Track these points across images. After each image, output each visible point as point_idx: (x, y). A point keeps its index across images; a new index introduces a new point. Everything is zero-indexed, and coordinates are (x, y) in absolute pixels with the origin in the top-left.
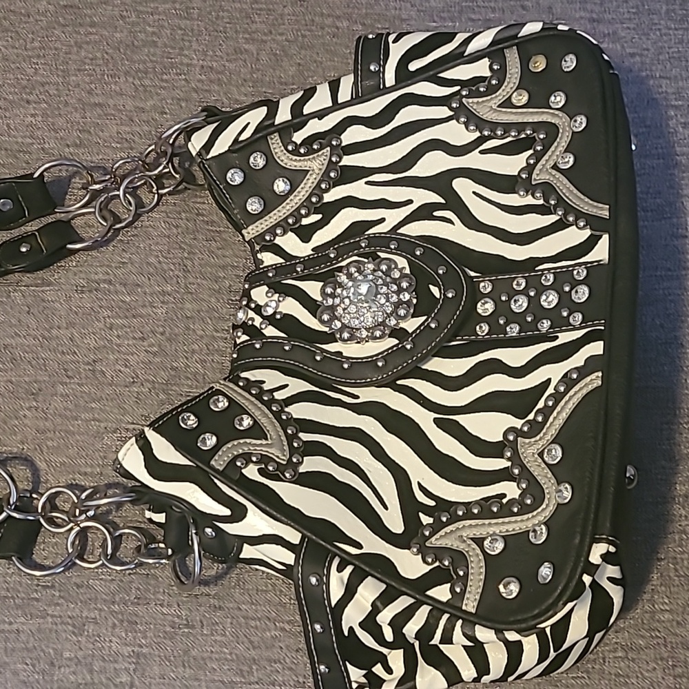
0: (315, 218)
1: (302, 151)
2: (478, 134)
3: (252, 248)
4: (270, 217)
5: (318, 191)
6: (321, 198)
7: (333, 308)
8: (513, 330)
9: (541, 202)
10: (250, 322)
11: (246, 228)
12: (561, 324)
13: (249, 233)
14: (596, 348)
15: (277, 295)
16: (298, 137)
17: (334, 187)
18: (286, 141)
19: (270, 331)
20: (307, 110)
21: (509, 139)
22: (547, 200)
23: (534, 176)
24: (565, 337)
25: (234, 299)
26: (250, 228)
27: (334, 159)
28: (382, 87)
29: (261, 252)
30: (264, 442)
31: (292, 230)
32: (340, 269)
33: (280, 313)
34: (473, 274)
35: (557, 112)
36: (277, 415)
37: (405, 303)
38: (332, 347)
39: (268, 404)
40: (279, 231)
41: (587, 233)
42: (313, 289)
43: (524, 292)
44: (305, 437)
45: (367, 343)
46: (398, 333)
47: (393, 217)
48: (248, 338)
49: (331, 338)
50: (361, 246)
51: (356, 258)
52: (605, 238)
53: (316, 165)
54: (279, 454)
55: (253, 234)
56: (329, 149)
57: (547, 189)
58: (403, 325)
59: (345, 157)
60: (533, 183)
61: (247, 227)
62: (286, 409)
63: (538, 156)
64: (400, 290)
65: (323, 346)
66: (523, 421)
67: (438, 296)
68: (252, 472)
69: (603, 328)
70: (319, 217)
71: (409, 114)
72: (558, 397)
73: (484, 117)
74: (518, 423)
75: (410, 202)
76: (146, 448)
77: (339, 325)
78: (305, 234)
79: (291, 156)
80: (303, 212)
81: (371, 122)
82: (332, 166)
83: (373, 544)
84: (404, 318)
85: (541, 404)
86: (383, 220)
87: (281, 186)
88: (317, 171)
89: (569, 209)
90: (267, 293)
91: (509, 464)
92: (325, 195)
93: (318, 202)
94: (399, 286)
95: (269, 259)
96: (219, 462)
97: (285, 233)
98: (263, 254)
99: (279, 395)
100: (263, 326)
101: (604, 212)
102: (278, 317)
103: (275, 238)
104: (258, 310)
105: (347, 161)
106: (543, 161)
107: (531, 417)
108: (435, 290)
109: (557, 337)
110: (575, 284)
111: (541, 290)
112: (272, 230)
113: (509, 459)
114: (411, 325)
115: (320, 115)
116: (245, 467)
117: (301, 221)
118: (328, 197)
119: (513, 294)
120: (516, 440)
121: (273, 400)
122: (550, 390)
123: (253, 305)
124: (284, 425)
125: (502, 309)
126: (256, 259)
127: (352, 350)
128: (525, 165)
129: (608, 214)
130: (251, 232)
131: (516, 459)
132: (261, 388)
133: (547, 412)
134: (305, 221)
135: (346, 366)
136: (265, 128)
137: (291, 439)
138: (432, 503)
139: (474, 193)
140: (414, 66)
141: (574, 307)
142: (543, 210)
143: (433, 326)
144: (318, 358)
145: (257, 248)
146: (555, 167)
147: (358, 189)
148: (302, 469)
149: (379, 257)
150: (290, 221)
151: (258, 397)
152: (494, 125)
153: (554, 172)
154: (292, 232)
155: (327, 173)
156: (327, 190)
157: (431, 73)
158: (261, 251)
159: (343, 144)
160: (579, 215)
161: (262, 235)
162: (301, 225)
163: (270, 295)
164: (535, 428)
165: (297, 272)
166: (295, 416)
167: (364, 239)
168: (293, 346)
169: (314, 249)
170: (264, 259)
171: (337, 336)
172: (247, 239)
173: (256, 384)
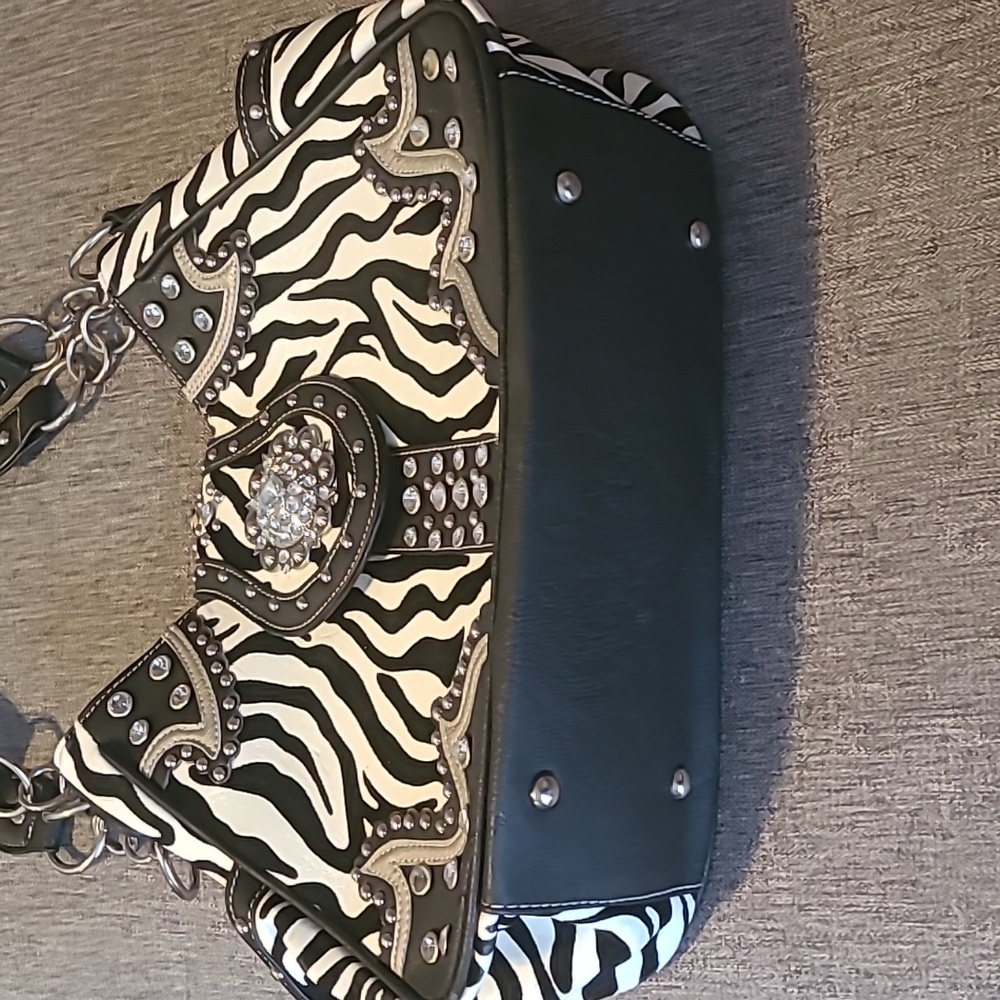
0: (250, 358)
1: (211, 263)
2: (388, 201)
3: (200, 412)
4: (205, 366)
5: (241, 322)
6: (247, 329)
8: (435, 542)
9: (448, 319)
11: (185, 385)
12: (471, 540)
13: (190, 392)
15: (215, 493)
16: (204, 241)
17: (257, 310)
18: (193, 251)
19: (211, 550)
20: (203, 197)
21: (420, 206)
22: (454, 319)
23: (442, 274)
24: (474, 562)
26: (189, 384)
27: (246, 270)
28: (277, 138)
30: (196, 727)
31: (231, 380)
32: (267, 448)
33: (217, 521)
34: (400, 444)
35: (454, 155)
36: (215, 679)
38: (262, 576)
40: (219, 385)
41: (485, 385)
42: (244, 479)
43: (442, 478)
44: (247, 710)
46: (318, 555)
47: (325, 345)
49: (256, 562)
50: (289, 406)
51: (283, 427)
53: (228, 280)
54: (211, 741)
55: (194, 392)
56: (236, 255)
57: (456, 297)
58: (324, 540)
59: (259, 263)
60: (442, 287)
61: (186, 383)
62: (231, 668)
63: (445, 237)
64: (319, 483)
65: (254, 574)
66: (447, 691)
68: (182, 774)
70: (253, 356)
71: (318, 174)
73: (389, 170)
74: (443, 693)
75: (336, 323)
76: (75, 750)
77: (264, 541)
78: (246, 381)
79: (201, 274)
80: (234, 353)
81: (275, 200)
82: (246, 281)
83: (310, 868)
86: (314, 355)
87: (202, 318)
88: (231, 291)
89: (472, 338)
90: (207, 488)
91: (436, 755)
92: (251, 324)
93: (245, 336)
94: (317, 475)
95: (220, 426)
96: (147, 765)
97: (225, 385)
98: (211, 418)
99: (228, 644)
100: (205, 541)
101: (495, 344)
102: (217, 527)
103: (217, 395)
105: (263, 266)
109: (467, 561)
110: (478, 472)
111: (456, 476)
112: (211, 385)
113: (437, 748)
114: (330, 539)
115: (220, 199)
116: (176, 767)
117: (236, 365)
118: (256, 326)
119: (434, 479)
120: (439, 721)
121: (218, 652)
122: (464, 648)
124: (220, 693)
125: (425, 504)
126: (207, 425)
127: (278, 581)
128: (434, 252)
129: (498, 349)
130: (191, 390)
131: (440, 747)
132: (211, 634)
133: (461, 682)
134: (241, 365)
135: (274, 606)
136: (163, 234)
137: (225, 715)
138: (374, 804)
139: (395, 303)
140: (301, 99)
142: (452, 335)
143: (346, 543)
145: (204, 411)
146: (459, 257)
147: (282, 308)
148: (237, 763)
149: (304, 424)
150: (226, 368)
151: (203, 651)
152: (400, 183)
153: (460, 267)
154: (232, 382)
155: (242, 292)
156: (250, 317)
157: (326, 104)
158: (209, 414)
159: (253, 241)
160: (481, 351)
161: (203, 393)
162: (238, 371)
163: (209, 491)
164: (455, 707)
165: (231, 455)
166: (239, 678)
167: (294, 392)
168: (229, 576)
169: (257, 406)
170: (215, 425)
171: (262, 560)
172: (191, 401)
173: (206, 628)
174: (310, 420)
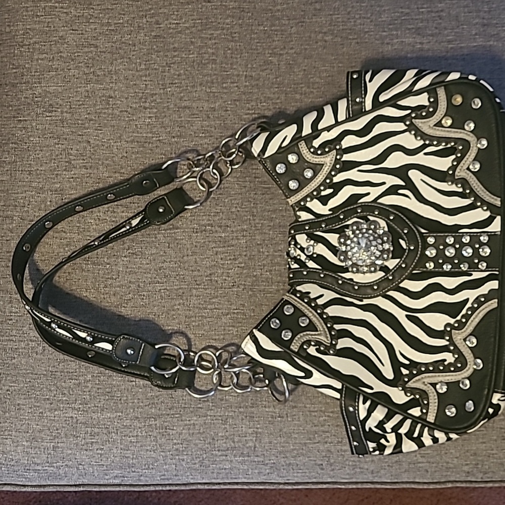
0: (329, 191)
1: (319, 152)
2: (422, 142)
3: (294, 209)
4: (303, 191)
5: (330, 176)
6: (332, 180)
7: (346, 252)
8: (447, 267)
9: (461, 190)
10: (298, 257)
11: (289, 198)
12: (474, 267)
13: (291, 201)
14: (494, 285)
15: (312, 242)
16: (316, 143)
17: (339, 173)
18: (309, 146)
19: (311, 264)
20: (321, 126)
21: (441, 147)
22: (464, 190)
23: (456, 173)
24: (476, 275)
26: (292, 198)
27: (338, 157)
28: (363, 110)
30: (316, 333)
31: (317, 198)
32: (347, 227)
33: (315, 253)
34: (423, 231)
35: (469, 133)
36: (321, 315)
37: (386, 250)
38: (347, 275)
39: (315, 308)
40: (309, 199)
41: (488, 214)
42: (333, 238)
43: (453, 245)
44: (337, 327)
45: (367, 274)
46: (384, 269)
47: (375, 192)
48: (298, 267)
49: (346, 270)
50: (358, 212)
51: (356, 220)
52: (499, 218)
53: (328, 160)
54: (325, 339)
56: (335, 151)
57: (464, 182)
58: (386, 263)
59: (344, 155)
60: (456, 178)
62: (325, 311)
63: (459, 160)
64: (383, 242)
65: (343, 275)
66: (454, 320)
67: (405, 247)
68: (312, 351)
69: (497, 273)
70: (331, 191)
71: (381, 128)
72: (473, 310)
73: (425, 132)
74: (452, 321)
75: (384, 183)
76: (256, 341)
77: (350, 263)
78: (324, 200)
79: (313, 156)
80: (322, 188)
81: (359, 133)
82: (337, 161)
83: (379, 387)
84: (386, 260)
85: (464, 312)
86: (368, 194)
87: (308, 174)
88: (328, 164)
89: (477, 197)
91: (447, 343)
92: (334, 178)
93: (330, 182)
94: (382, 239)
95: (304, 216)
96: (295, 347)
97: (312, 200)
98: (300, 212)
99: (320, 302)
100: (307, 261)
101: (498, 202)
102: (315, 256)
103: (306, 203)
104: (302, 249)
105: (346, 157)
106: (461, 164)
107: (459, 318)
108: (403, 243)
109: (471, 275)
110: (482, 244)
111: (463, 245)
112: (304, 199)
113: (448, 340)
114: (392, 264)
115: (329, 129)
116: (308, 349)
117: (320, 193)
118: (336, 180)
119: (447, 245)
120: (451, 331)
121: (317, 305)
122: (469, 305)
123: (299, 246)
124: (325, 321)
125: (440, 254)
126: (296, 215)
127: (358, 278)
128: (450, 165)
129: (500, 203)
130: (293, 200)
131: (451, 340)
132: (309, 297)
133: (467, 317)
134: (323, 193)
135: (356, 288)
136: (297, 138)
137: (330, 329)
138: (407, 362)
139: (422, 180)
140: (382, 98)
141: (482, 259)
142: (462, 195)
143: (404, 266)
144: (340, 282)
145: (297, 209)
146: (468, 169)
147: (353, 174)
148: (338, 347)
149: (369, 220)
150: (315, 193)
151: (309, 304)
152: (432, 138)
153: (468, 172)
155: (334, 166)
156: (335, 175)
157: (393, 102)
158: (299, 210)
159: (343, 147)
160: (484, 202)
161: (299, 202)
162: (321, 195)
163: (308, 241)
164: (461, 325)
165: (322, 227)
166: (330, 315)
167: (359, 206)
168: (325, 275)
169: (330, 210)
170: (301, 215)
171: (350, 269)
172: (291, 204)
173: (306, 295)
174: (371, 218)
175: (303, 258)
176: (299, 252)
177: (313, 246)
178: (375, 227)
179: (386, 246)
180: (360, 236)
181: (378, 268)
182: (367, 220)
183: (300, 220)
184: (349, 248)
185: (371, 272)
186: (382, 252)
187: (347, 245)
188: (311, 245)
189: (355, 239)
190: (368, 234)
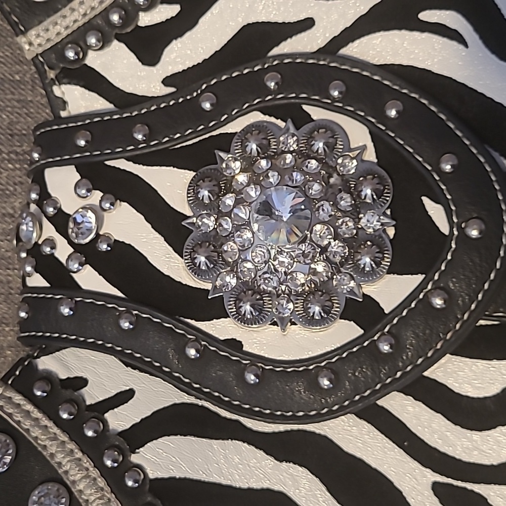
0: (166, 11)
3: (42, 75)
4: (73, 10)
7: (215, 241)
10: (47, 250)
11: (23, 33)
13: (30, 44)
15: (98, 195)
19: (90, 279)
25: (19, 150)
26: (33, 32)
29: (60, 84)
31: (120, 38)
32: (225, 142)
33: (107, 238)
36: (114, 478)
37: (371, 238)
40: (92, 41)
42: (171, 185)
45: (293, 326)
46: (361, 310)
48: (45, 284)
49: (216, 310)
50: (268, 88)
51: (257, 117)
55: (40, 45)
58: (369, 289)
61: (27, 30)
62: (134, 458)
65: (203, 325)
67: (445, 229)
70: (172, 9)
77: (232, 281)
84: (372, 275)
86: (308, 23)
90: (77, 186)
94: (356, 195)
97: (104, 42)
98: (64, 87)
99: (118, 419)
100: (75, 266)
102: (104, 247)
103: (85, 55)
104: (61, 221)
108: (436, 212)
112: (77, 38)
117: (136, 17)
121: (104, 432)
123: (51, 210)
126: (50, 95)
130: (35, 40)
132: (78, 402)
134: (146, 19)
135: (251, 378)
143: (438, 302)
144: (192, 352)
145: (52, 75)
149: (308, 118)
150: (115, 18)
151: (73, 429)
154: (119, 40)
158: (59, 80)
161: (58, 50)
162: (137, 26)
163: (83, 191)
165: (136, 142)
166: (151, 475)
167: (272, 68)
168: (137, 322)
169: (166, 82)
170: (66, 98)
171: (230, 308)
172: (29, 57)
173: (68, 393)
174: (317, 113)
175: (63, 251)
176: (49, 230)
177: (99, 211)
178: (331, 146)
179: (371, 222)
180: (273, 178)
181: (337, 309)
182: (301, 119)
183: (63, 114)
184: (227, 225)
185: (310, 321)
186: (355, 243)
187: (220, 215)
188: (91, 208)
189: (253, 192)
190: (305, 173)
